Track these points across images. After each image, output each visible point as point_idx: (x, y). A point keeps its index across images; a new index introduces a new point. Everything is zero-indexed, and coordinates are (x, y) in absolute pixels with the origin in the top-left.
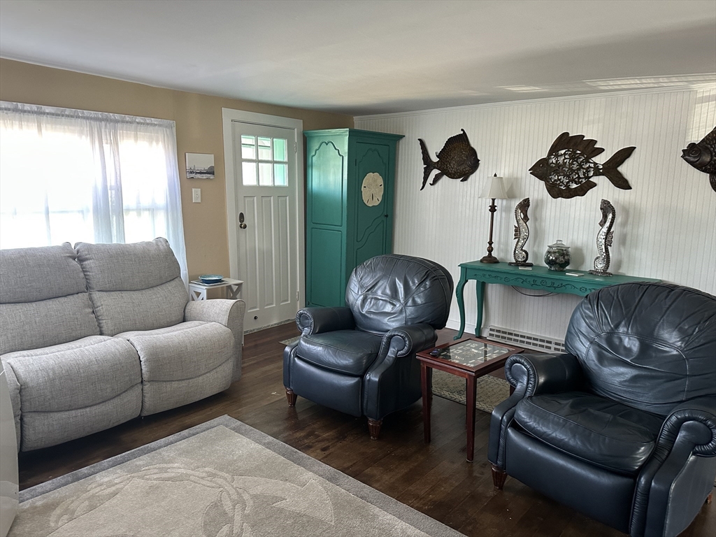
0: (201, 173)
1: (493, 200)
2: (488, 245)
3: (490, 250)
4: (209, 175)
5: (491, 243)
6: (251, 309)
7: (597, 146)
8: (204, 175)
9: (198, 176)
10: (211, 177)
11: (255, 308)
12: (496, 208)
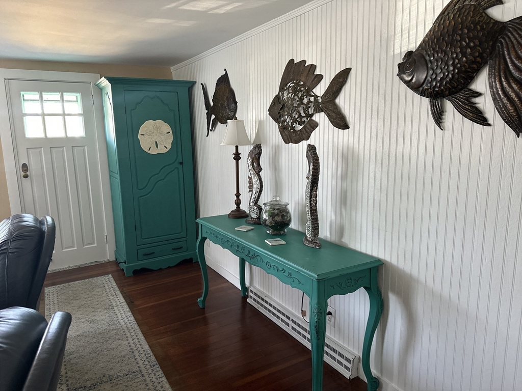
1: (237, 147)
2: (235, 198)
3: (238, 203)
5: (238, 195)
7: (317, 72)
12: (240, 155)
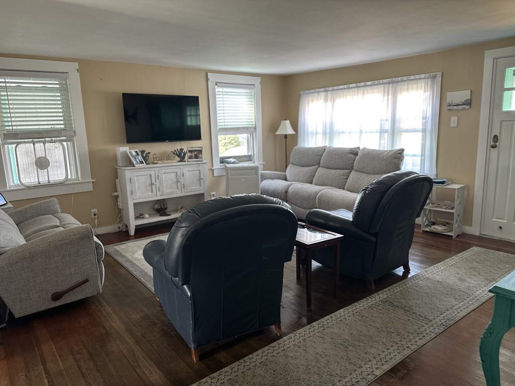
0: (457, 105)
4: (464, 106)
6: (496, 218)
8: (461, 106)
9: (455, 107)
10: (467, 107)
11: (502, 219)
